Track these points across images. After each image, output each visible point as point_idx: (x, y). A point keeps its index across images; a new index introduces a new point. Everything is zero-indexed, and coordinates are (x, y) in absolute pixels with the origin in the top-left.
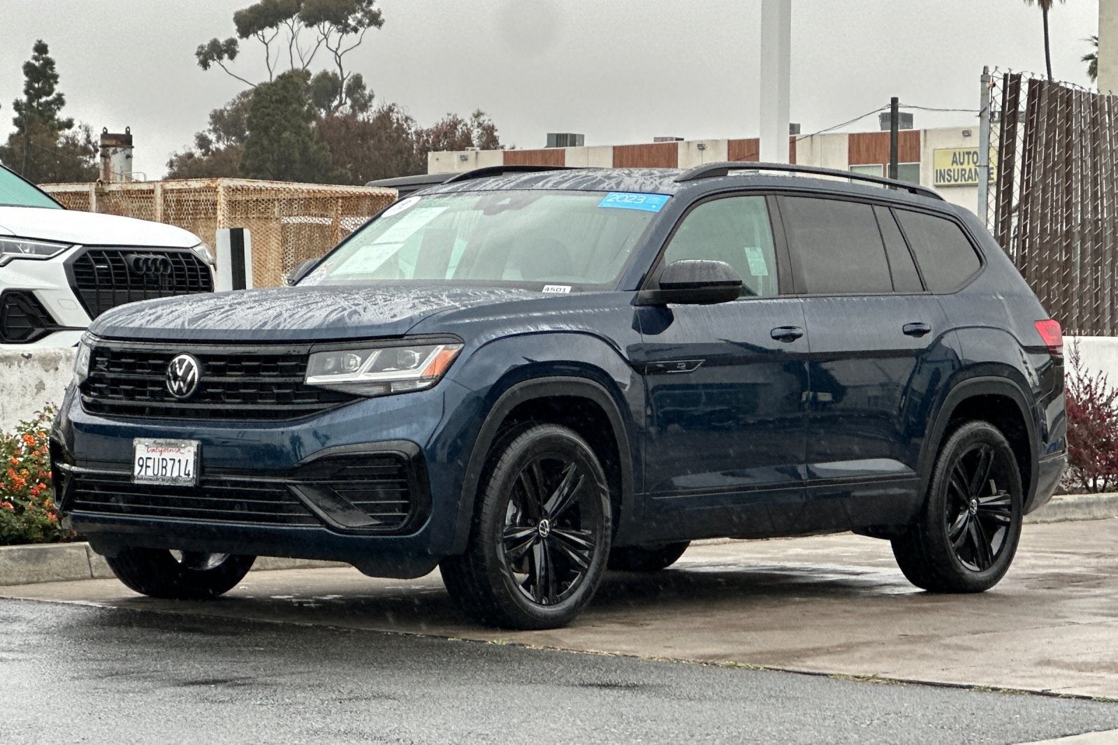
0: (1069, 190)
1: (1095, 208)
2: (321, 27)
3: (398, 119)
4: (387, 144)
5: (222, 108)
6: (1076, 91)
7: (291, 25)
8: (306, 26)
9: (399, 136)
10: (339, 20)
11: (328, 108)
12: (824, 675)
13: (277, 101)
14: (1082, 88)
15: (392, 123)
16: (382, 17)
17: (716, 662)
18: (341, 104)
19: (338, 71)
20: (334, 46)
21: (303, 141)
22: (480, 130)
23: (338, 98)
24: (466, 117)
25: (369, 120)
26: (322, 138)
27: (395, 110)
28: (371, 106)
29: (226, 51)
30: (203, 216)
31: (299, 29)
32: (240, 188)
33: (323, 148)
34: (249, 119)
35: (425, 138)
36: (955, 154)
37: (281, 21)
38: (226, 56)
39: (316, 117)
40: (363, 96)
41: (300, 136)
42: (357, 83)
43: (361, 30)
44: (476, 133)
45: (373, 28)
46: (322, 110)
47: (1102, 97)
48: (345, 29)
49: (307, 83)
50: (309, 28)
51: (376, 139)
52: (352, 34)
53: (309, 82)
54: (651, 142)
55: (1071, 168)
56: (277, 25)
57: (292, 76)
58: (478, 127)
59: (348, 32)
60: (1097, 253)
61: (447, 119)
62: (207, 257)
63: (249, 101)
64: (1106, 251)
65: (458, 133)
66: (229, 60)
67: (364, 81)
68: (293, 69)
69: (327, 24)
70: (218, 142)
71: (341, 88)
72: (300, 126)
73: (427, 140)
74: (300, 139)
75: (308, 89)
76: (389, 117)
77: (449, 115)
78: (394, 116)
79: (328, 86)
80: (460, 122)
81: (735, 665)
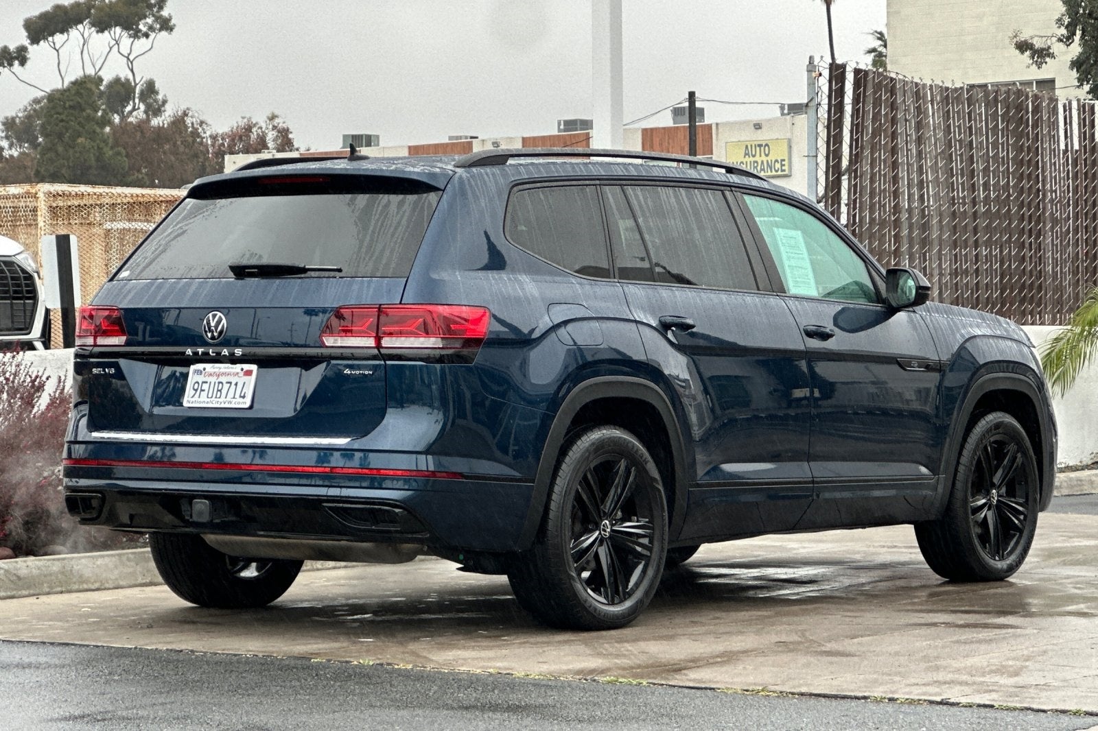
0: (895, 179)
1: (921, 197)
2: (112, 32)
3: (192, 124)
4: (182, 149)
5: (14, 115)
6: (899, 79)
7: (82, 31)
8: (97, 32)
9: (194, 141)
10: (130, 25)
11: (121, 113)
12: (711, 689)
13: (71, 107)
14: (905, 76)
15: (186, 127)
16: (173, 22)
17: (596, 678)
18: (134, 109)
19: (130, 77)
20: (125, 52)
21: (98, 147)
22: (275, 133)
23: (131, 103)
24: (260, 119)
25: (164, 124)
26: (116, 144)
27: (190, 114)
28: (164, 111)
29: (17, 58)
30: (23, 222)
31: (90, 35)
32: (61, 193)
33: (119, 154)
34: (43, 126)
35: (221, 142)
36: (747, 147)
37: (71, 28)
38: (16, 63)
39: (110, 123)
40: (156, 101)
41: (95, 141)
42: (150, 88)
43: (152, 35)
44: (271, 136)
45: (164, 33)
46: (116, 115)
47: (924, 85)
48: (137, 34)
49: (99, 89)
50: (100, 34)
51: (171, 143)
52: (143, 40)
53: (102, 88)
54: (446, 141)
55: (897, 157)
56: (67, 31)
57: (85, 82)
58: (273, 130)
59: (139, 38)
60: (925, 242)
61: (242, 123)
62: (30, 265)
63: (41, 108)
64: (933, 239)
65: (254, 136)
66: (20, 67)
67: (157, 85)
68: (85, 76)
69: (118, 29)
70: (11, 149)
71: (134, 93)
72: (94, 132)
73: (223, 144)
74: (95, 144)
75: (102, 93)
76: (184, 122)
77: (243, 118)
78: (188, 121)
79: (121, 92)
80: (255, 125)
81: (617, 681)
